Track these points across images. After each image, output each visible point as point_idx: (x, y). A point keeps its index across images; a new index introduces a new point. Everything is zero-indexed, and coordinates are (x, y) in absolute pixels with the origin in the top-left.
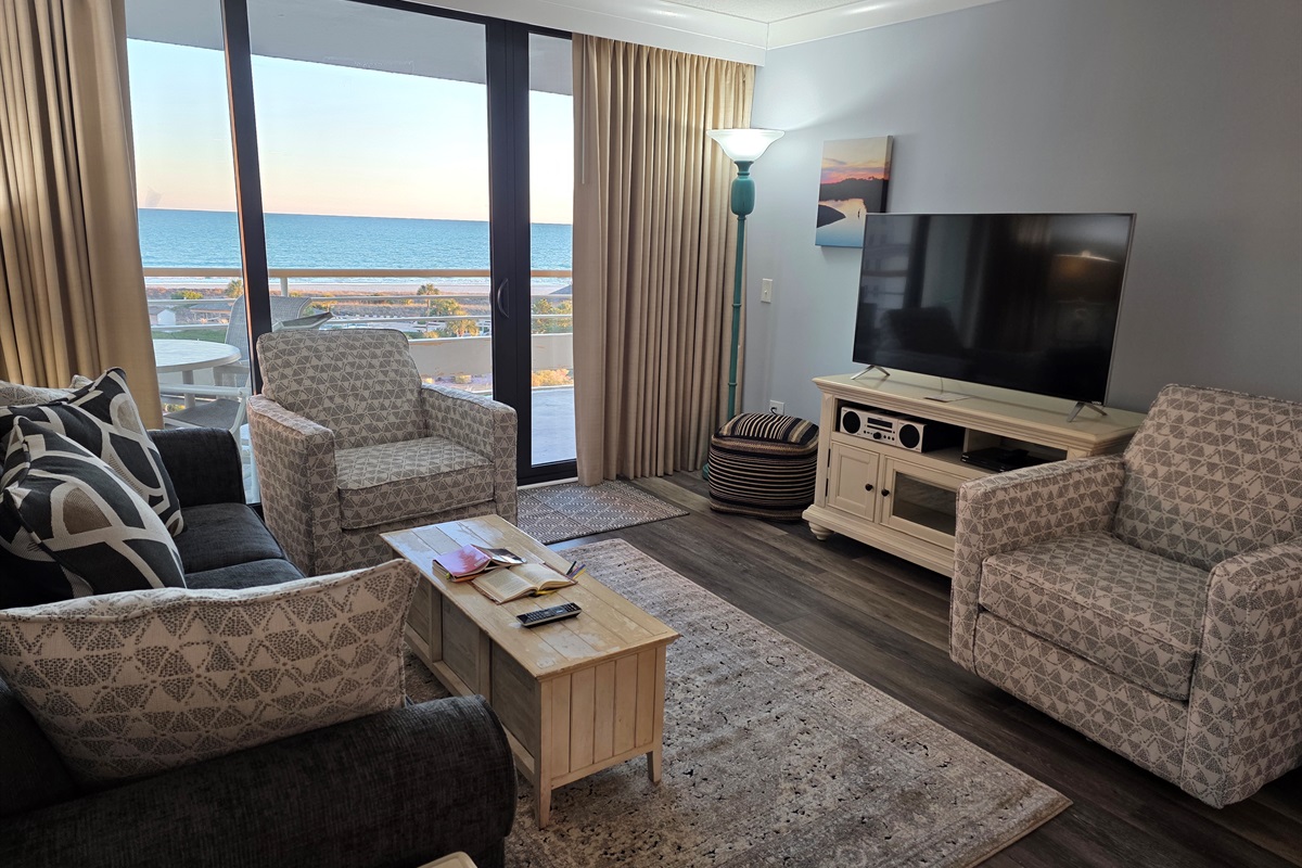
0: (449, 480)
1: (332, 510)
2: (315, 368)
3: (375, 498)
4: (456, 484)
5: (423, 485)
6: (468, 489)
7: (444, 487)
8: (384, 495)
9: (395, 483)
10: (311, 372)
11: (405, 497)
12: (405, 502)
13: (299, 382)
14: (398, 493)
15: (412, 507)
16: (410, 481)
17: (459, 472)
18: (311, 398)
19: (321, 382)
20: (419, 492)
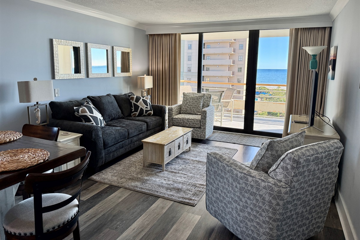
0: (190, 121)
1: (171, 121)
2: (188, 105)
3: (177, 120)
4: (191, 122)
5: (185, 120)
6: (193, 123)
7: (189, 122)
8: (178, 120)
9: (181, 119)
10: (187, 105)
11: (182, 121)
12: (181, 123)
13: (185, 107)
14: (180, 120)
15: (183, 124)
16: (183, 119)
17: (192, 120)
18: (186, 110)
19: (188, 107)
20: (184, 121)
